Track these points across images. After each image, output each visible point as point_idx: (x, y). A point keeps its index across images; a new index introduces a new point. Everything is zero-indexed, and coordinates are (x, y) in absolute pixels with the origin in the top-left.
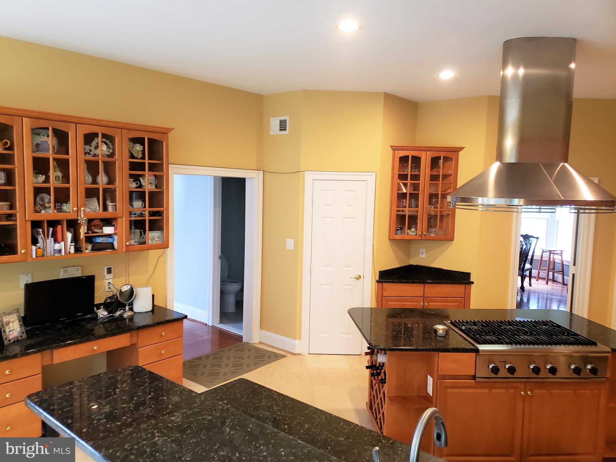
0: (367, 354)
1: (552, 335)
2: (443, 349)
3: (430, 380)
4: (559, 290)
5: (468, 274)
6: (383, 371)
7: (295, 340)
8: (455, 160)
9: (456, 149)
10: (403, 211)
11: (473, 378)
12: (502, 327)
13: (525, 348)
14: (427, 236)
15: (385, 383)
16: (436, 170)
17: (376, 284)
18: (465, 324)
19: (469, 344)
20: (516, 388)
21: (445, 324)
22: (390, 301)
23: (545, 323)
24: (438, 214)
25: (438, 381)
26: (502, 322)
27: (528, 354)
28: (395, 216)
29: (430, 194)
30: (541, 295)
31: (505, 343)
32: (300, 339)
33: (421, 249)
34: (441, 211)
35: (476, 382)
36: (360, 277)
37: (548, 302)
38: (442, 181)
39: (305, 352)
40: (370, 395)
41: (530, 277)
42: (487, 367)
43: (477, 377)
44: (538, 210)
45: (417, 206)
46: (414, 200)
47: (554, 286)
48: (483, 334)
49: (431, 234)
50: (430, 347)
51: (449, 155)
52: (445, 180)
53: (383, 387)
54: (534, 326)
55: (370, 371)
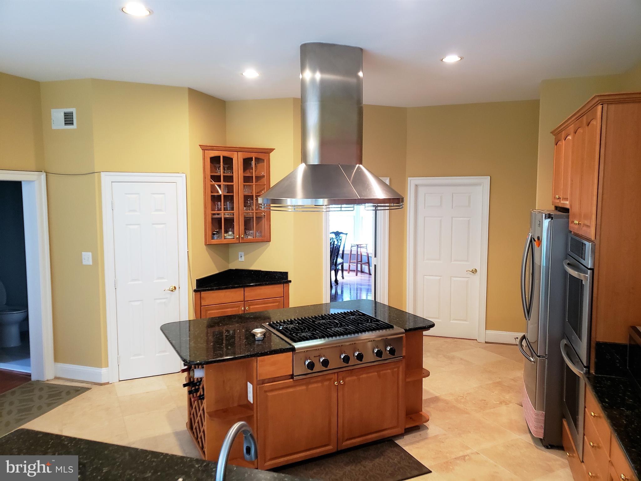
0: (183, 371)
1: (358, 323)
2: (261, 353)
3: (250, 387)
4: (366, 280)
5: (286, 273)
6: (201, 387)
7: (101, 369)
8: (266, 160)
9: (267, 150)
10: (218, 214)
11: (290, 377)
12: (316, 323)
13: (337, 340)
14: (244, 239)
15: (203, 399)
16: (249, 171)
17: (194, 293)
18: (282, 324)
19: (286, 344)
20: (330, 379)
21: (263, 326)
22: (209, 310)
23: (352, 313)
24: (254, 216)
25: (258, 387)
26: (316, 318)
27: (339, 345)
28: (210, 220)
29: (244, 196)
30: (352, 286)
31: (318, 338)
32: (107, 366)
33: (239, 253)
34: (256, 213)
35: (294, 380)
36: (175, 288)
37: (359, 292)
38: (256, 182)
39: (114, 379)
40: (190, 414)
41: (342, 270)
42: (304, 364)
43: (295, 376)
44: (339, 209)
45: (232, 209)
46: (230, 203)
47: (362, 277)
48: (299, 332)
49: (249, 237)
50: (249, 353)
51: (261, 156)
52: (259, 182)
53: (202, 404)
54: (344, 317)
55: (188, 389)
